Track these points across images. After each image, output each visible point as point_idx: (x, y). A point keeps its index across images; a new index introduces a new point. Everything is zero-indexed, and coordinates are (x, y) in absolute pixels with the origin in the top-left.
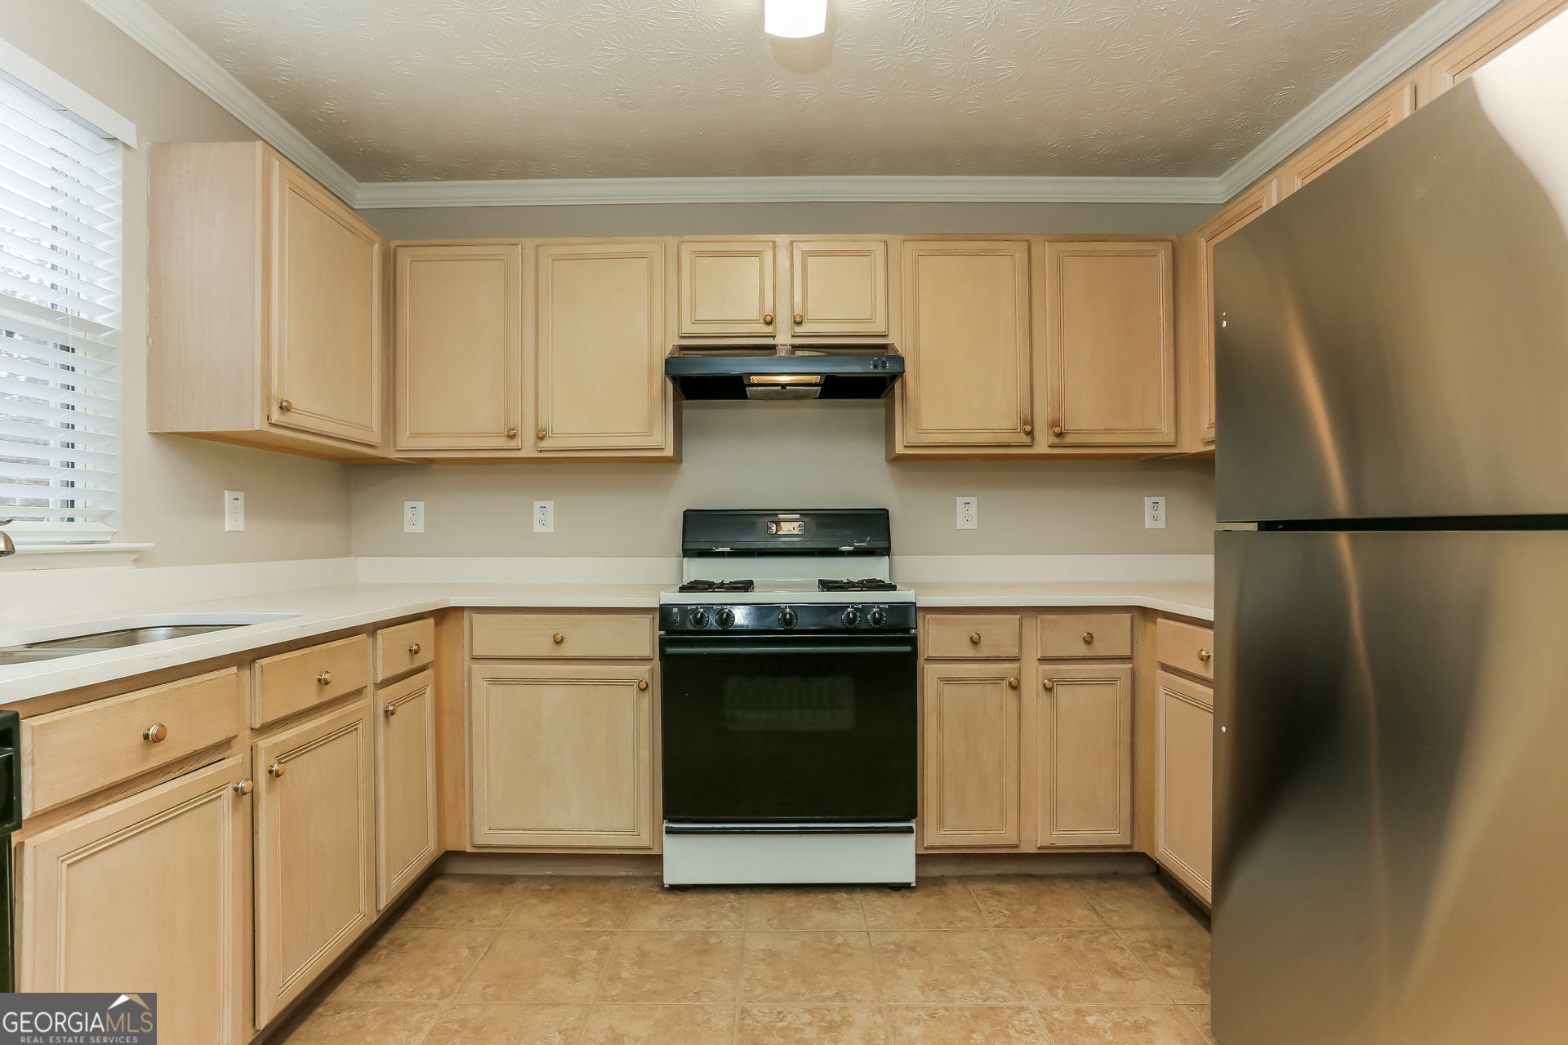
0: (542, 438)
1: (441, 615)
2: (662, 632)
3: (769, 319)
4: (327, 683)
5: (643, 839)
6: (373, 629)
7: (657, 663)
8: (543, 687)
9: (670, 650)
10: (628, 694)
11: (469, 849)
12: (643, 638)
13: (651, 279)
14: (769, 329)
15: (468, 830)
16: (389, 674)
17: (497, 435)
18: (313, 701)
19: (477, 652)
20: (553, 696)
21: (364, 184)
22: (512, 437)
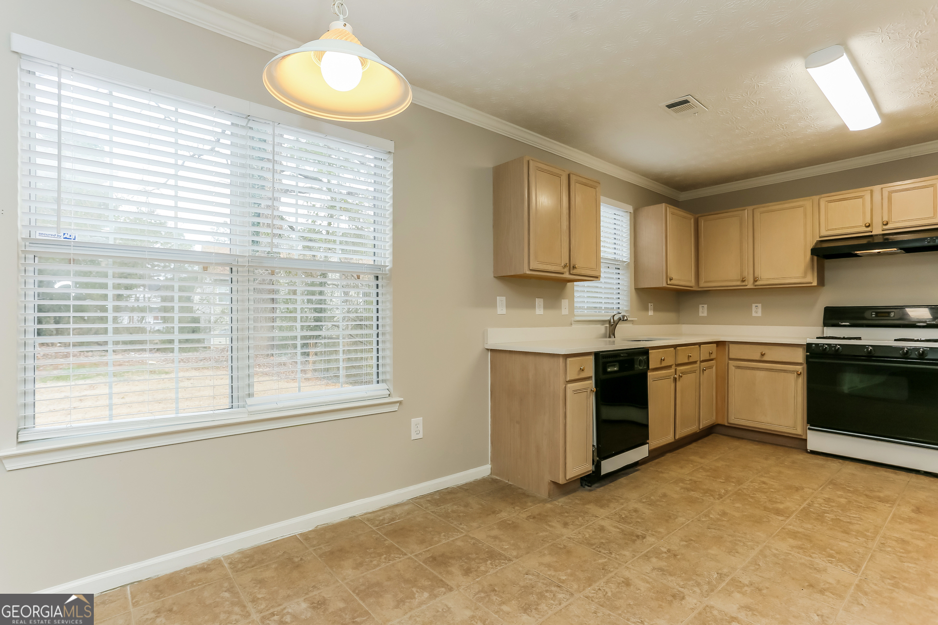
0: (756, 281)
1: (718, 343)
2: (808, 354)
3: (868, 224)
4: (690, 356)
5: (798, 431)
6: (700, 344)
7: (805, 366)
8: (757, 371)
9: (810, 360)
10: (793, 376)
11: (726, 424)
12: (800, 356)
13: (805, 215)
14: (869, 229)
15: (726, 417)
16: (704, 359)
17: (738, 280)
18: (687, 361)
19: (731, 356)
20: (760, 374)
21: (683, 193)
22: (743, 281)
